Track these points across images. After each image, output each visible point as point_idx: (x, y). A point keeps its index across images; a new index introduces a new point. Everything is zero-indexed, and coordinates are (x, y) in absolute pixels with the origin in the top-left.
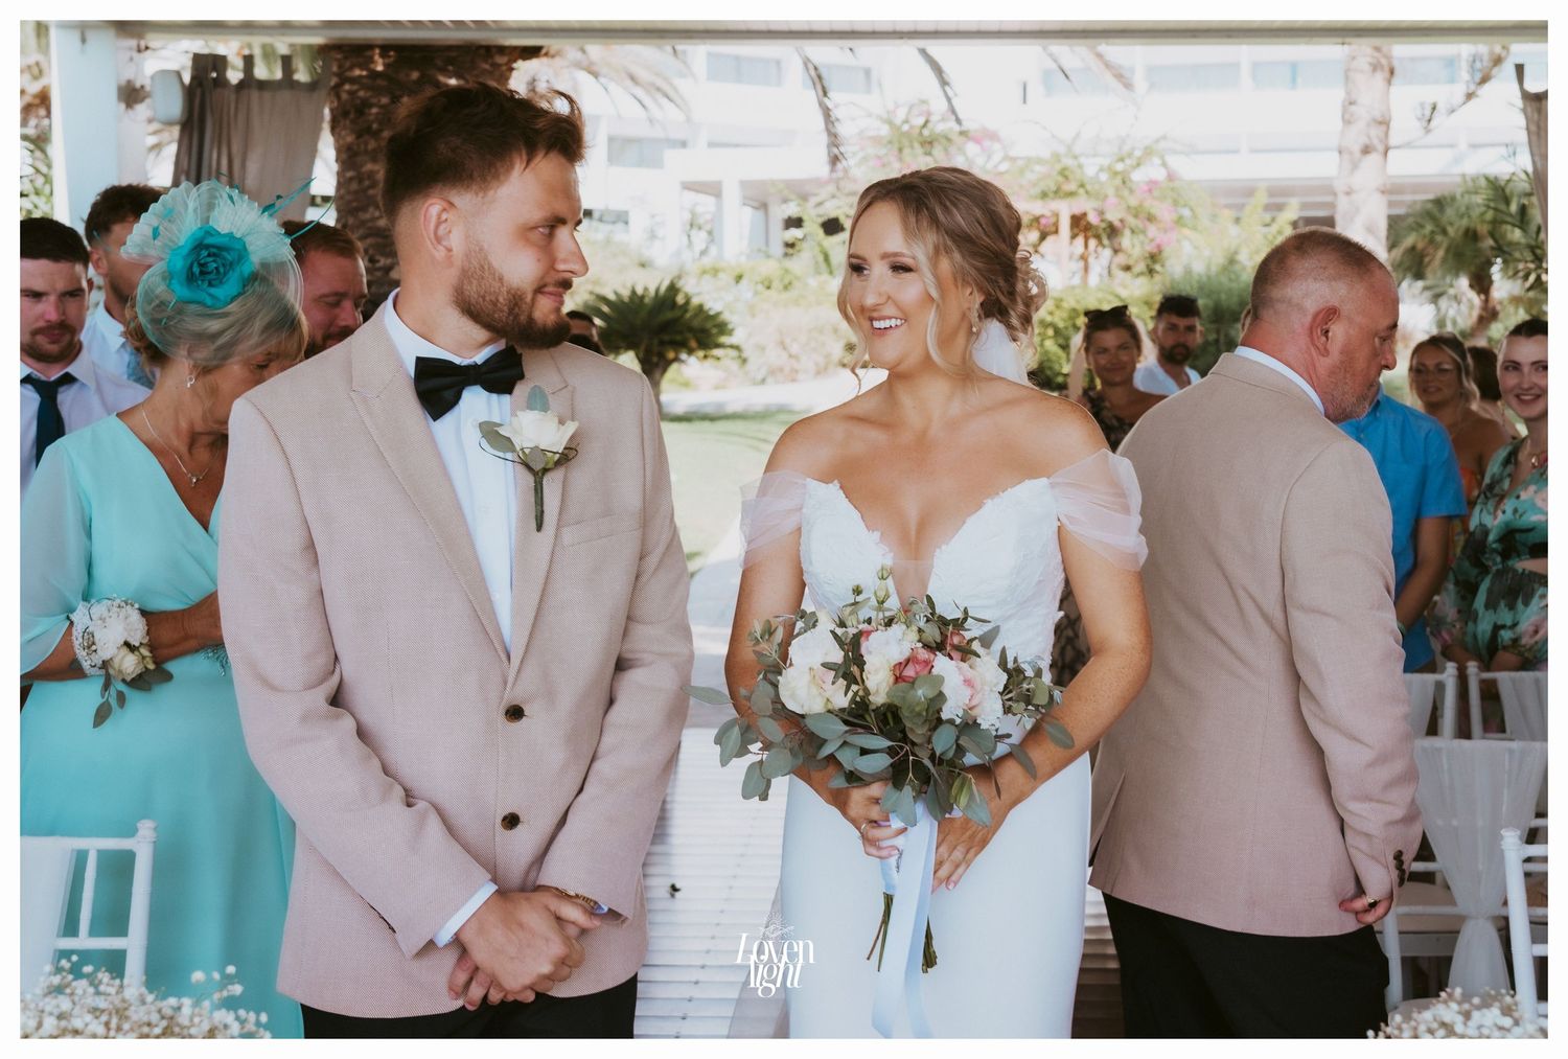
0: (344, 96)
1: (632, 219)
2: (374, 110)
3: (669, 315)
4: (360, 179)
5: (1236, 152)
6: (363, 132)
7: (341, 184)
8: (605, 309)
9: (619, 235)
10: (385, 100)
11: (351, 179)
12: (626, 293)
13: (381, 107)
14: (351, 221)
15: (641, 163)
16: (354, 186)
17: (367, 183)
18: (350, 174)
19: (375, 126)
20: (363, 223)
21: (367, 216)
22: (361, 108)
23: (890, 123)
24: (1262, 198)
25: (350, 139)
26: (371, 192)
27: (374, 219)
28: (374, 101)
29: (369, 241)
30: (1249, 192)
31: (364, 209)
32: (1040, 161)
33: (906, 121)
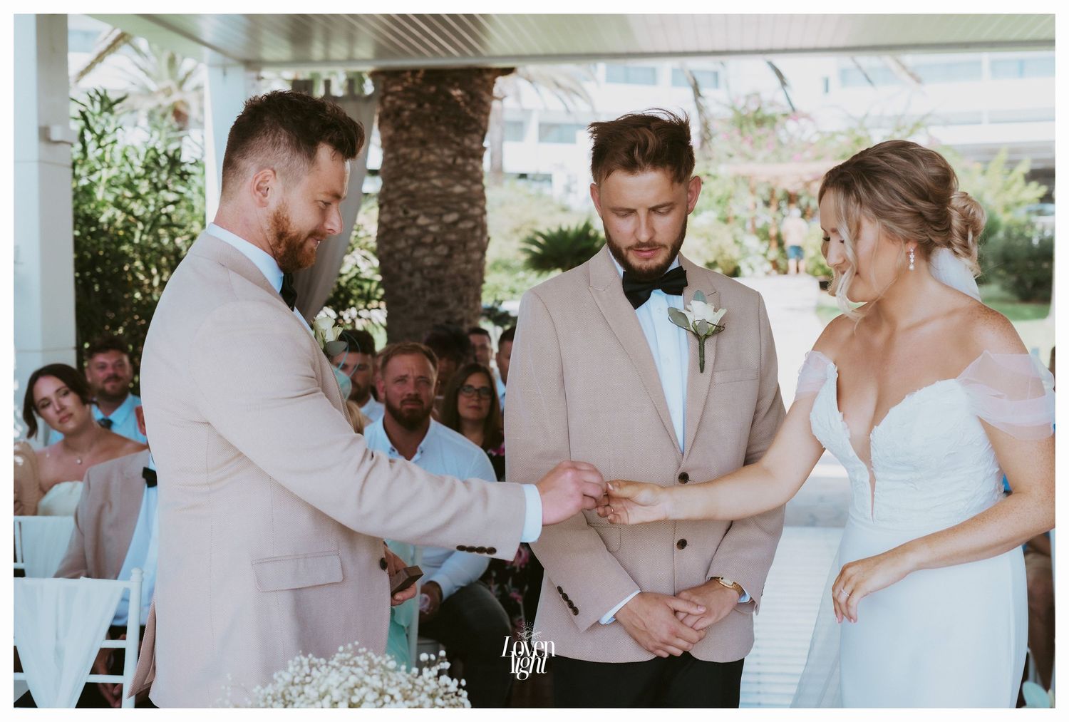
0: (387, 104)
1: (555, 179)
2: (407, 113)
3: (584, 244)
4: (397, 158)
5: (979, 123)
6: (399, 127)
7: (385, 163)
8: (540, 240)
9: (546, 190)
10: (413, 106)
11: (391, 159)
12: (555, 230)
13: (412, 111)
14: (391, 186)
15: (561, 140)
16: (393, 163)
17: (401, 161)
18: (390, 155)
19: (407, 124)
20: (399, 188)
21: (401, 183)
22: (398, 112)
23: (733, 108)
24: (1003, 156)
25: (391, 132)
26: (405, 167)
27: (406, 185)
28: (406, 107)
29: (404, 200)
30: (992, 152)
31: (399, 178)
32: (841, 134)
33: (745, 107)
